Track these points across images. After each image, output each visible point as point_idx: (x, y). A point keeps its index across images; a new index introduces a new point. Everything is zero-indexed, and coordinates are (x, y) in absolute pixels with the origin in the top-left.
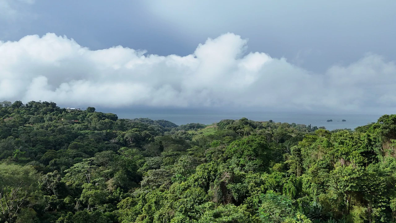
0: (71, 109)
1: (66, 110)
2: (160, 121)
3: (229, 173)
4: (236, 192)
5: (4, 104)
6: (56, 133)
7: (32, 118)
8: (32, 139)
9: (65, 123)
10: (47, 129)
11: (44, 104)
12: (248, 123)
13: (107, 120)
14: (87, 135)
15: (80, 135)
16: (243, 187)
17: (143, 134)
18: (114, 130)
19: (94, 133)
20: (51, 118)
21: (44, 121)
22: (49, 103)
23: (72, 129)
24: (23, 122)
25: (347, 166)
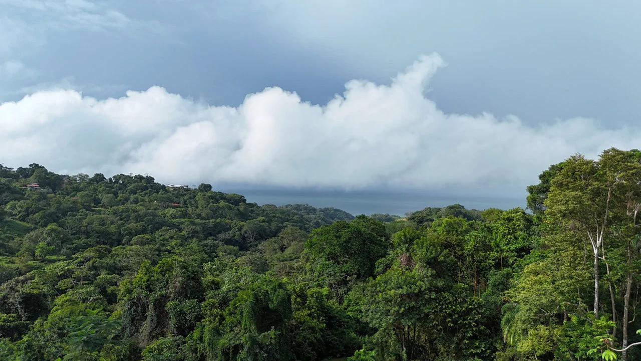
0: (175, 186)
1: (166, 189)
2: (328, 209)
3: (181, 279)
4: (177, 317)
5: (78, 179)
6: (130, 221)
7: (106, 198)
8: (83, 229)
9: (155, 207)
10: (121, 215)
11: (136, 179)
12: (461, 213)
13: (222, 203)
14: (182, 225)
15: (172, 226)
16: (194, 307)
17: (273, 226)
18: (228, 219)
19: (193, 223)
20: (137, 198)
21: (124, 204)
22: (143, 178)
23: (162, 216)
24: (93, 205)
25: (409, 269)
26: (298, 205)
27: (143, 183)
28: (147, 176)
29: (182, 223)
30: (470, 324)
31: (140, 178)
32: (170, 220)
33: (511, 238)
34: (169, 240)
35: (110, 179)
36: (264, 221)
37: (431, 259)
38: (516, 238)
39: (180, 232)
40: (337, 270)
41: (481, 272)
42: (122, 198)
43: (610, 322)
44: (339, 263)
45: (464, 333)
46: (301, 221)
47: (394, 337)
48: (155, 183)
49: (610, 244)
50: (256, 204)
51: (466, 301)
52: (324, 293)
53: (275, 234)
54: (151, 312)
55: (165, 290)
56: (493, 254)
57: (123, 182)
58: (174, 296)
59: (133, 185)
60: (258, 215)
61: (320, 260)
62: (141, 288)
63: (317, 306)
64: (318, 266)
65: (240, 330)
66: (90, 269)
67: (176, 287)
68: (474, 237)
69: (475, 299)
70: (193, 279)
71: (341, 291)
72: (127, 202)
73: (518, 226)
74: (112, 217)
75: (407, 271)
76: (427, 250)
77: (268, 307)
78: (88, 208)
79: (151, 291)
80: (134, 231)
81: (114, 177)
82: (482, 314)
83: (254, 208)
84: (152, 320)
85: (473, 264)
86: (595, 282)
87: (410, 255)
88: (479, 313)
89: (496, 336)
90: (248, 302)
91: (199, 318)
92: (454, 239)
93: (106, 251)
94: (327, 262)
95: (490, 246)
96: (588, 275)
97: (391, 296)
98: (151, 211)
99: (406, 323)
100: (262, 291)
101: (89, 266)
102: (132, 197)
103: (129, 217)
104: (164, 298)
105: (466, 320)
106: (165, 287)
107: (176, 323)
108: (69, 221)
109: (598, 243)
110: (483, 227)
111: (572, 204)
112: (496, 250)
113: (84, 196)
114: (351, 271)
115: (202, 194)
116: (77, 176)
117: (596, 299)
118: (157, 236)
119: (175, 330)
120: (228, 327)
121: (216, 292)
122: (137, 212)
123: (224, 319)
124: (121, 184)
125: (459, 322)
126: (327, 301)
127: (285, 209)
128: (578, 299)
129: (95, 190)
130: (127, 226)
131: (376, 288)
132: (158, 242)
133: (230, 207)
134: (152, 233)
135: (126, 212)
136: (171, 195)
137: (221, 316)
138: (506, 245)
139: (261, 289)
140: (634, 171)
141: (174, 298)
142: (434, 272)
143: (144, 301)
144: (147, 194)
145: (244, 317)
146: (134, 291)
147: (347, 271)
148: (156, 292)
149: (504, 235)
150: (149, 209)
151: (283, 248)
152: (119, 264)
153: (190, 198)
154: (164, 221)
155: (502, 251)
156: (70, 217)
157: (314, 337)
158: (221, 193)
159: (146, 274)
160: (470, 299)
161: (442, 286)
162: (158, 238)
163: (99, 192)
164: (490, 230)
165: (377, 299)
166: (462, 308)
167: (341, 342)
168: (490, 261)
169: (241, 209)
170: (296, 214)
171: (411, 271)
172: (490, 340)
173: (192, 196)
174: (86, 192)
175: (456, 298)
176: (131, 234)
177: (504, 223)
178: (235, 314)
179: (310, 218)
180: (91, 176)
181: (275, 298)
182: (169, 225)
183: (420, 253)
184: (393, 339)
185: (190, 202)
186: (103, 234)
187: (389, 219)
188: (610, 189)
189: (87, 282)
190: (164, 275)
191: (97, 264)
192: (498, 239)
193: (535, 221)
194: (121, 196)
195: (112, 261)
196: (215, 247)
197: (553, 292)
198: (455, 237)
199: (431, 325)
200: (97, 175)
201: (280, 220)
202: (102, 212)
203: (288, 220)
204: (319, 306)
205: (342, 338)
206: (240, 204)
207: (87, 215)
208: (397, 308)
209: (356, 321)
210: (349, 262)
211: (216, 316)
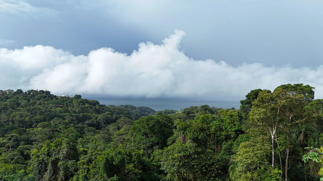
0: (62, 96)
1: (57, 97)
2: (142, 107)
3: (66, 149)
4: (64, 170)
5: (8, 92)
6: (37, 115)
7: (23, 102)
8: (10, 119)
9: (51, 107)
10: (32, 112)
11: (40, 92)
12: (207, 109)
13: (87, 105)
14: (66, 117)
15: (60, 117)
16: (73, 165)
17: (114, 116)
18: (90, 113)
19: (71, 115)
20: (41, 103)
21: (33, 105)
22: (44, 92)
23: (55, 112)
24: (16, 106)
25: (184, 143)
26: (127, 105)
27: (44, 95)
28: (46, 91)
29: (66, 116)
30: (214, 170)
31: (42, 92)
32: (59, 114)
33: (232, 125)
34: (59, 125)
35: (26, 92)
36: (109, 114)
37: (195, 138)
38: (235, 125)
39: (64, 120)
40: (147, 141)
41: (219, 142)
42: (32, 102)
43: (280, 171)
44: (148, 137)
45: (211, 174)
46: (128, 114)
47: (177, 177)
48: (51, 94)
49: (279, 133)
50: (105, 105)
51: (212, 159)
52: (141, 153)
53: (115, 121)
54: (50, 167)
55: (58, 156)
56: (224, 133)
57: (33, 94)
58: (63, 158)
59: (39, 95)
60: (106, 111)
61: (139, 136)
62: (44, 155)
63: (137, 161)
64: (138, 139)
65: (98, 177)
66: (14, 141)
67: (64, 154)
68: (215, 125)
69: (216, 157)
70: (73, 149)
71: (149, 151)
72: (35, 104)
73: (235, 119)
74: (26, 113)
75: (183, 144)
76: (193, 133)
77: (113, 164)
78: (13, 108)
79: (50, 156)
80: (39, 120)
81: (28, 91)
82: (219, 165)
83: (104, 107)
84: (50, 172)
85: (214, 138)
86: (272, 151)
87: (185, 136)
88: (218, 164)
89: (226, 175)
90: (102, 162)
91: (76, 170)
92: (206, 127)
93: (23, 131)
94: (142, 137)
95: (223, 129)
96: (269, 148)
97: (175, 157)
98: (48, 109)
99: (183, 170)
100: (110, 156)
101: (14, 140)
102: (38, 102)
103: (36, 112)
104: (57, 160)
105: (212, 168)
106: (58, 154)
107: (64, 173)
108: (3, 115)
109: (274, 133)
110: (219, 119)
111: (262, 115)
112: (226, 131)
113: (11, 101)
114: (154, 141)
115: (76, 100)
116: (7, 91)
117: (273, 160)
118: (52, 123)
119: (63, 177)
120: (92, 175)
121: (85, 156)
122: (41, 110)
123: (90, 170)
124: (32, 95)
125: (209, 169)
126: (143, 157)
127: (120, 107)
128: (265, 160)
129: (17, 98)
130: (35, 117)
131: (168, 153)
132: (53, 126)
133: (91, 107)
134: (49, 121)
135: (35, 110)
136: (59, 101)
137: (88, 169)
138: (230, 128)
139: (109, 155)
140: (290, 99)
141: (63, 159)
142: (197, 144)
143: (46, 161)
144: (46, 100)
145: (100, 170)
146: (40, 156)
147: (153, 141)
148: (53, 157)
149: (229, 124)
150: (47, 108)
151: (119, 129)
152: (31, 139)
153: (70, 102)
154: (56, 115)
155: (228, 131)
156: (4, 113)
157: (137, 178)
158: (86, 99)
159: (47, 147)
160: (214, 158)
161: (200, 152)
162: (52, 124)
163: (19, 99)
164: (222, 121)
165: (169, 158)
166: (210, 162)
167: (149, 178)
168: (223, 137)
169: (97, 108)
170: (125, 110)
171: (185, 144)
172: (223, 177)
173: (71, 101)
174: (12, 99)
175: (207, 157)
176: (37, 122)
177: (229, 118)
178: (95, 168)
179: (133, 112)
180: (15, 90)
181: (116, 159)
182: (59, 116)
183: (190, 135)
184: (176, 178)
185: (70, 105)
186: (22, 122)
187: (173, 112)
188: (279, 107)
189: (13, 149)
190: (57, 148)
191: (18, 138)
192: (226, 126)
193: (244, 117)
194: (31, 101)
195: (27, 136)
196: (83, 128)
197: (254, 157)
198: (206, 126)
199: (195, 171)
200: (18, 90)
201: (117, 113)
202: (21, 110)
203: (122, 113)
204: (139, 161)
205: (150, 176)
206: (96, 105)
207: (12, 112)
208: (178, 163)
209: (157, 167)
210: (153, 137)
211: (85, 169)
